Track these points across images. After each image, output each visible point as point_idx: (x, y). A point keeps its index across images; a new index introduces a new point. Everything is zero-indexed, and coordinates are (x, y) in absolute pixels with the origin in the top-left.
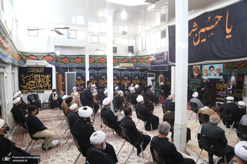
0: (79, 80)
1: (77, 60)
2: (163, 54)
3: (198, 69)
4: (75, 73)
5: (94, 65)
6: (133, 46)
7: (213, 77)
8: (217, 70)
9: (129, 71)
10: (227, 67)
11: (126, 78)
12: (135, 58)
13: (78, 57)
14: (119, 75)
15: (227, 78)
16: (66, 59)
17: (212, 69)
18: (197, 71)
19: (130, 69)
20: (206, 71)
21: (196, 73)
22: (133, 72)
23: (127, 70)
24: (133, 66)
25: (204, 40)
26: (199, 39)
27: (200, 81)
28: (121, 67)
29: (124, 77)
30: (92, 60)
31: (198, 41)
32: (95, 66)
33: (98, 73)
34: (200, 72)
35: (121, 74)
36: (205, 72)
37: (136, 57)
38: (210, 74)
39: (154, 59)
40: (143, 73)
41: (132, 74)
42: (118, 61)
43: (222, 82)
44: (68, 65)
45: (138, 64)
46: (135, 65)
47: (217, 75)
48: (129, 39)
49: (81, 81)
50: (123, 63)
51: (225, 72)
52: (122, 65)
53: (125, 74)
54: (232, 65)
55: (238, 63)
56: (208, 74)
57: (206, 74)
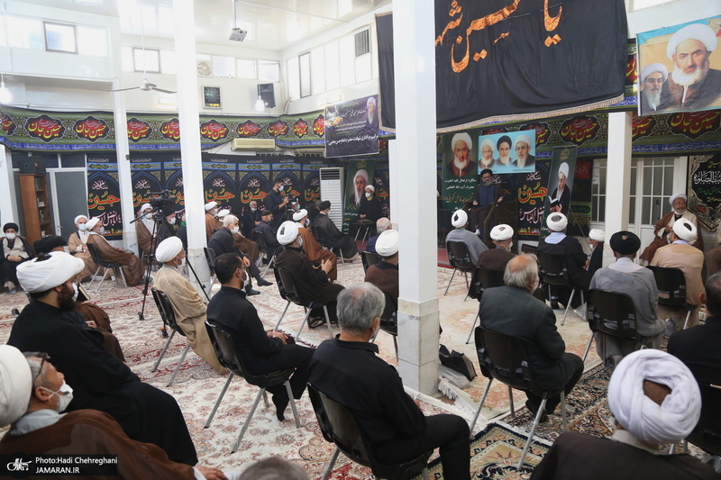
0: (100, 192)
1: (87, 128)
2: (362, 104)
3: (466, 148)
4: (85, 170)
5: (147, 145)
6: (272, 85)
7: (508, 169)
8: (519, 149)
9: (263, 163)
10: (545, 138)
11: (254, 183)
12: (281, 122)
13: (91, 116)
14: (233, 175)
15: (546, 169)
16: (48, 123)
17: (505, 145)
18: (465, 153)
19: (264, 156)
20: (490, 154)
21: (462, 159)
22: (275, 166)
23: (257, 158)
24: (273, 146)
25: (484, 54)
26: (468, 53)
27: (473, 184)
28: (238, 150)
29: (247, 180)
30: (142, 127)
31: (466, 60)
32: (153, 149)
33: (163, 171)
34: (471, 158)
35: (237, 171)
36: (486, 154)
37: (284, 119)
38: (499, 162)
39: (335, 123)
40: (306, 167)
41: (271, 171)
42: (228, 131)
43: (534, 183)
44: (57, 145)
45: (290, 139)
46: (281, 144)
47: (519, 161)
48: (260, 62)
49: (106, 198)
50: (241, 136)
51: (541, 153)
52: (238, 143)
53: (250, 172)
54: (560, 132)
55: (577, 126)
56: (493, 160)
57: (489, 161)
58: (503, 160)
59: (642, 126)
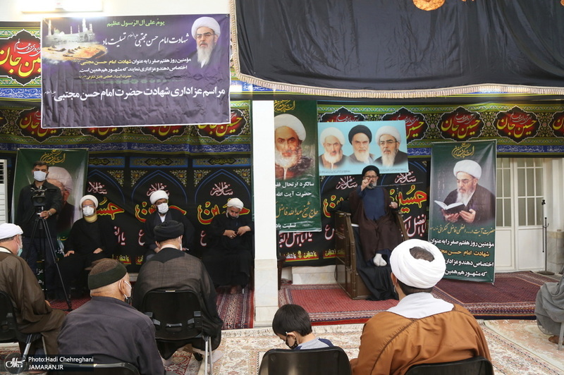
3: (293, 139)
8: (383, 143)
10: (421, 132)
15: (424, 168)
17: (361, 137)
20: (337, 148)
21: (288, 153)
27: (308, 189)
36: (332, 149)
38: (353, 159)
39: (79, 54)
43: (406, 187)
47: (384, 159)
51: (416, 149)
54: (439, 126)
55: (459, 120)
56: (344, 157)
57: (335, 159)
58: (359, 157)
59: (527, 127)
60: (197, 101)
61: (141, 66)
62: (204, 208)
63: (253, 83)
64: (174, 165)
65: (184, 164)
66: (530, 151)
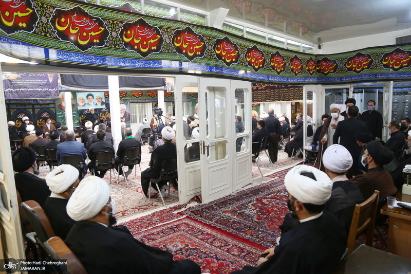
7: (93, 107)
8: (97, 99)
20: (83, 101)
36: (81, 101)
38: (88, 104)
39: (12, 77)
43: (105, 112)
47: (98, 104)
56: (85, 103)
57: (83, 104)
58: (90, 103)
60: (50, 92)
61: (32, 82)
62: (39, 121)
63: (65, 87)
64: (27, 107)
65: (31, 106)
66: (141, 101)
